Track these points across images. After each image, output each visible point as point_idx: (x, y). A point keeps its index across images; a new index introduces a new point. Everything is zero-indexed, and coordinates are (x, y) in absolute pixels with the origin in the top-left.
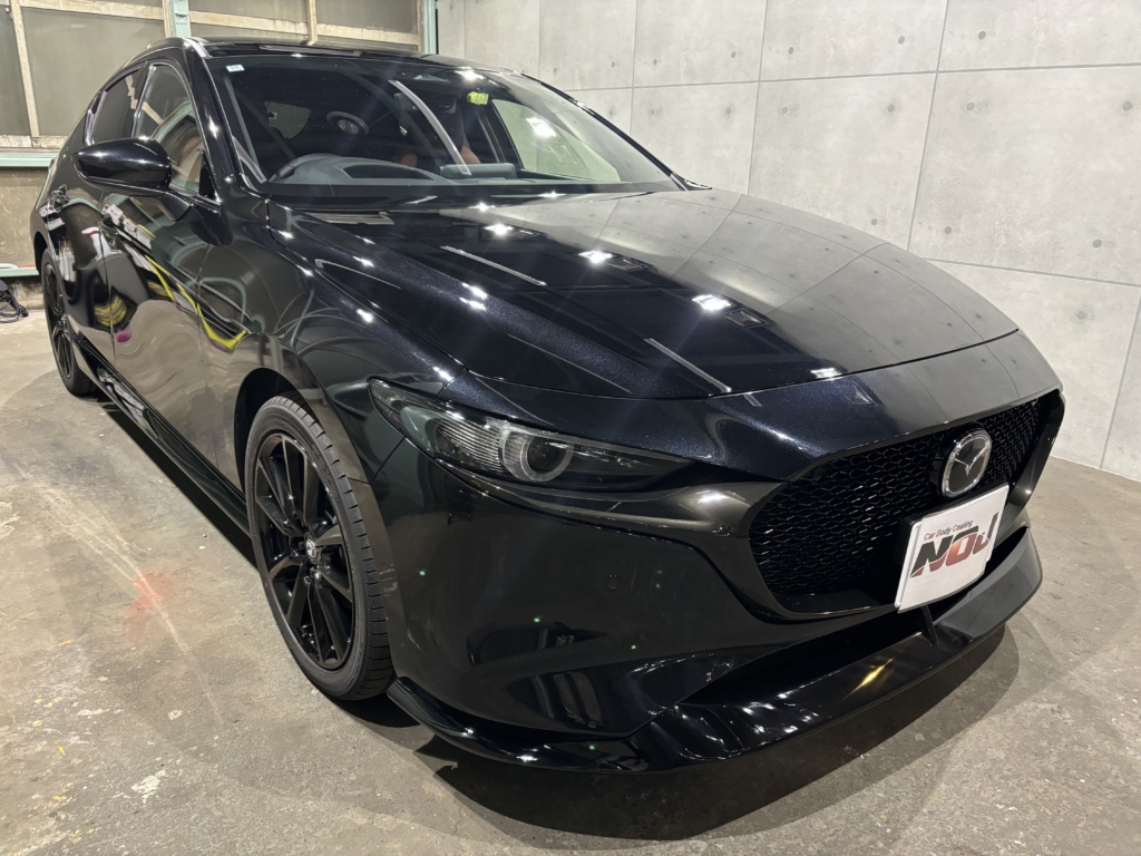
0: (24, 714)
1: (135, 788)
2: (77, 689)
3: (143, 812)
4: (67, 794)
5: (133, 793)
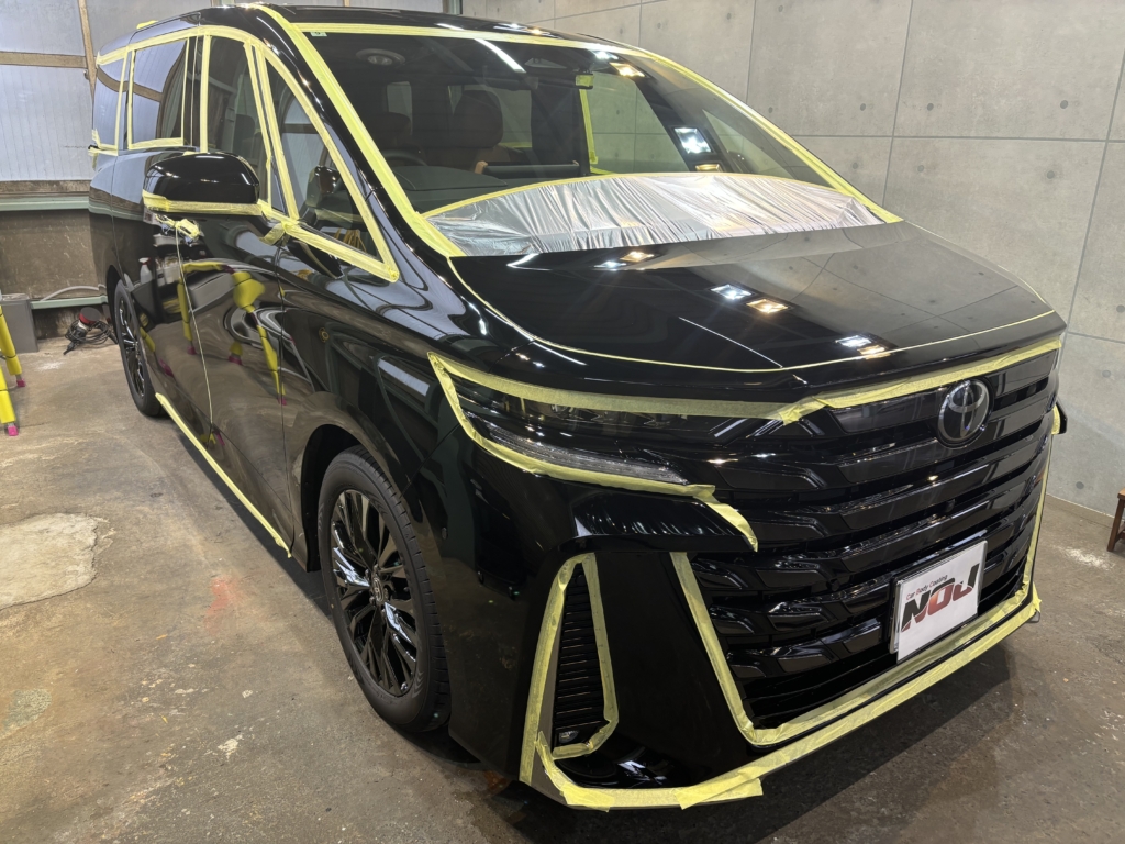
0: (136, 693)
1: (221, 747)
2: (172, 673)
3: (227, 764)
4: (172, 752)
5: (219, 751)
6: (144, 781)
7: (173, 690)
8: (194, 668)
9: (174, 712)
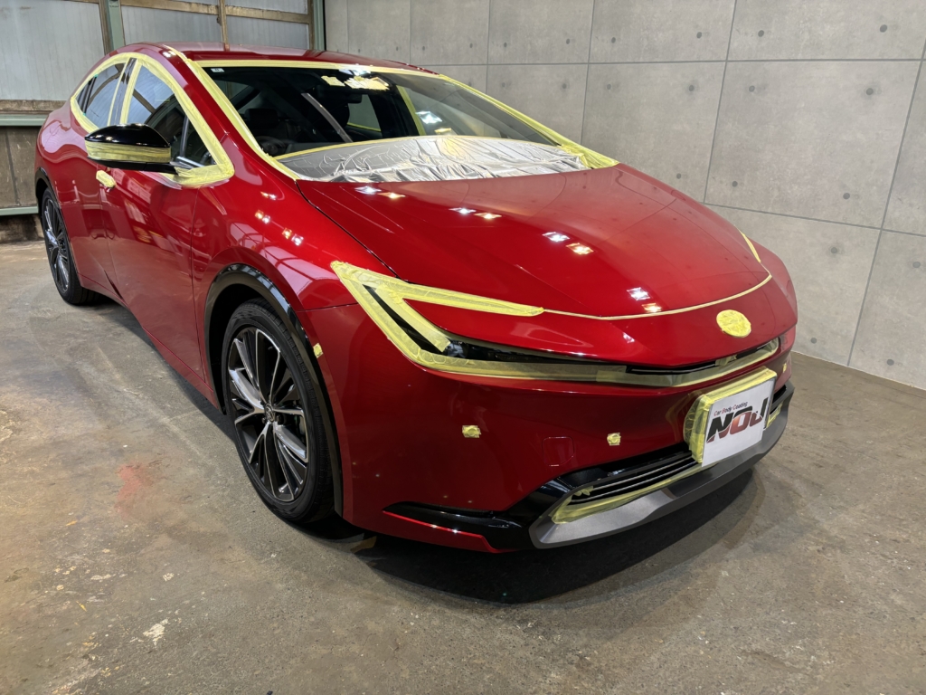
0: (51, 580)
1: (146, 634)
2: (86, 559)
3: (155, 652)
4: (94, 640)
5: (144, 638)
6: (68, 673)
7: (89, 576)
8: (109, 553)
9: (92, 599)
